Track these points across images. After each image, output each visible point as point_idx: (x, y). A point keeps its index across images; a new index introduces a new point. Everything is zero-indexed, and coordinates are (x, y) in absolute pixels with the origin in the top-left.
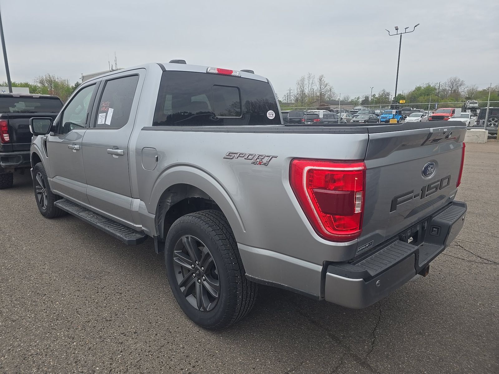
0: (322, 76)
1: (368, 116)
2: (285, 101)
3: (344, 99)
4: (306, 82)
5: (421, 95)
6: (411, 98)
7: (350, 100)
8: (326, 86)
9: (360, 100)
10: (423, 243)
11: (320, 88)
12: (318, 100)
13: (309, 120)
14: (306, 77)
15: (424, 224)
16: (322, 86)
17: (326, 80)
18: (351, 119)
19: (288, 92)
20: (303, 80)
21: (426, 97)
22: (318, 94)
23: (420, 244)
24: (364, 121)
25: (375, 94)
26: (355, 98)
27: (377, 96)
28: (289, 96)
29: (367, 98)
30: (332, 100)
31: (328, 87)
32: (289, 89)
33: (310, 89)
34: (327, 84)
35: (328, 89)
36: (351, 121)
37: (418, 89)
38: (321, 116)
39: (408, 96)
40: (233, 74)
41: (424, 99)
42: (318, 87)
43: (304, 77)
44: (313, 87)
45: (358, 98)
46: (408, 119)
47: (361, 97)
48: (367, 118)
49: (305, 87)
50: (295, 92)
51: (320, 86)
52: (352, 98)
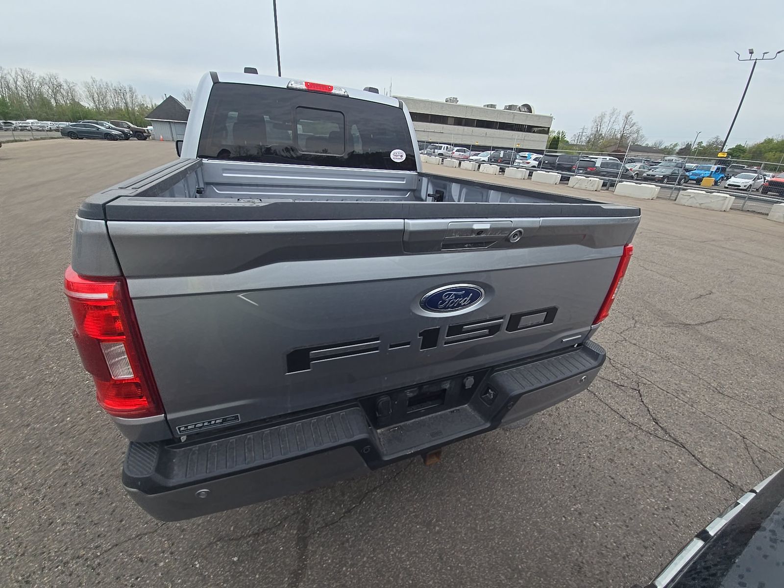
0: (631, 112)
1: (671, 171)
2: (573, 142)
3: (655, 145)
4: (606, 119)
5: (771, 150)
6: (754, 152)
7: (663, 147)
8: (632, 126)
9: (678, 148)
10: (466, 405)
11: (624, 127)
12: (616, 143)
13: (583, 167)
14: (608, 113)
15: (465, 380)
16: (627, 126)
17: (634, 118)
18: (644, 172)
19: (581, 131)
20: (602, 117)
21: (778, 154)
22: (619, 136)
23: (456, 407)
24: (662, 176)
25: (702, 142)
26: (671, 145)
27: (704, 144)
28: (580, 136)
29: (688, 147)
30: (637, 145)
31: (635, 128)
32: (582, 127)
33: (609, 128)
34: (635, 123)
35: (635, 130)
36: (645, 175)
37: (769, 141)
38: (598, 164)
39: (751, 149)
40: (334, 91)
41: (774, 156)
42: (621, 127)
43: (606, 113)
44: (614, 127)
45: (676, 145)
46: (733, 180)
47: (680, 143)
48: (668, 172)
49: (603, 126)
50: (589, 132)
51: (623, 126)
52: (667, 144)
